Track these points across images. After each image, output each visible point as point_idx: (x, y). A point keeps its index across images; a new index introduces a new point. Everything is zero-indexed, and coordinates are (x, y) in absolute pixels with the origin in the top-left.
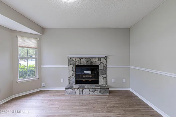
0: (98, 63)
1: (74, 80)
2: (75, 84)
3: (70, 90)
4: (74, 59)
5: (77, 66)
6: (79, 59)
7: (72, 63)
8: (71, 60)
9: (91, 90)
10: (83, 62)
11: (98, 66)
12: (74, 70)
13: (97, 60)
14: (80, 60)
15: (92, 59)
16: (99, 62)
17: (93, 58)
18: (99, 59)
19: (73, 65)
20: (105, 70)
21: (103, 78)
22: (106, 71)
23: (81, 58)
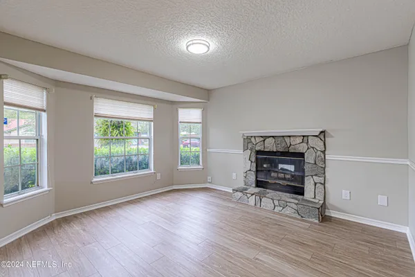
0: (302, 148)
1: (252, 178)
2: (254, 185)
3: (240, 194)
4: (253, 139)
5: (258, 152)
6: (262, 139)
7: (250, 146)
8: (248, 140)
9: (276, 203)
10: (270, 145)
11: (302, 155)
12: (253, 159)
13: (299, 140)
14: (264, 141)
15: (287, 140)
16: (305, 144)
17: (290, 136)
18: (305, 138)
19: (251, 149)
20: (321, 164)
21: (315, 184)
22: (324, 168)
23: (265, 138)
